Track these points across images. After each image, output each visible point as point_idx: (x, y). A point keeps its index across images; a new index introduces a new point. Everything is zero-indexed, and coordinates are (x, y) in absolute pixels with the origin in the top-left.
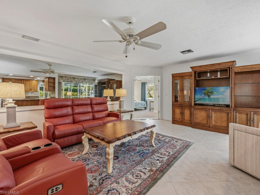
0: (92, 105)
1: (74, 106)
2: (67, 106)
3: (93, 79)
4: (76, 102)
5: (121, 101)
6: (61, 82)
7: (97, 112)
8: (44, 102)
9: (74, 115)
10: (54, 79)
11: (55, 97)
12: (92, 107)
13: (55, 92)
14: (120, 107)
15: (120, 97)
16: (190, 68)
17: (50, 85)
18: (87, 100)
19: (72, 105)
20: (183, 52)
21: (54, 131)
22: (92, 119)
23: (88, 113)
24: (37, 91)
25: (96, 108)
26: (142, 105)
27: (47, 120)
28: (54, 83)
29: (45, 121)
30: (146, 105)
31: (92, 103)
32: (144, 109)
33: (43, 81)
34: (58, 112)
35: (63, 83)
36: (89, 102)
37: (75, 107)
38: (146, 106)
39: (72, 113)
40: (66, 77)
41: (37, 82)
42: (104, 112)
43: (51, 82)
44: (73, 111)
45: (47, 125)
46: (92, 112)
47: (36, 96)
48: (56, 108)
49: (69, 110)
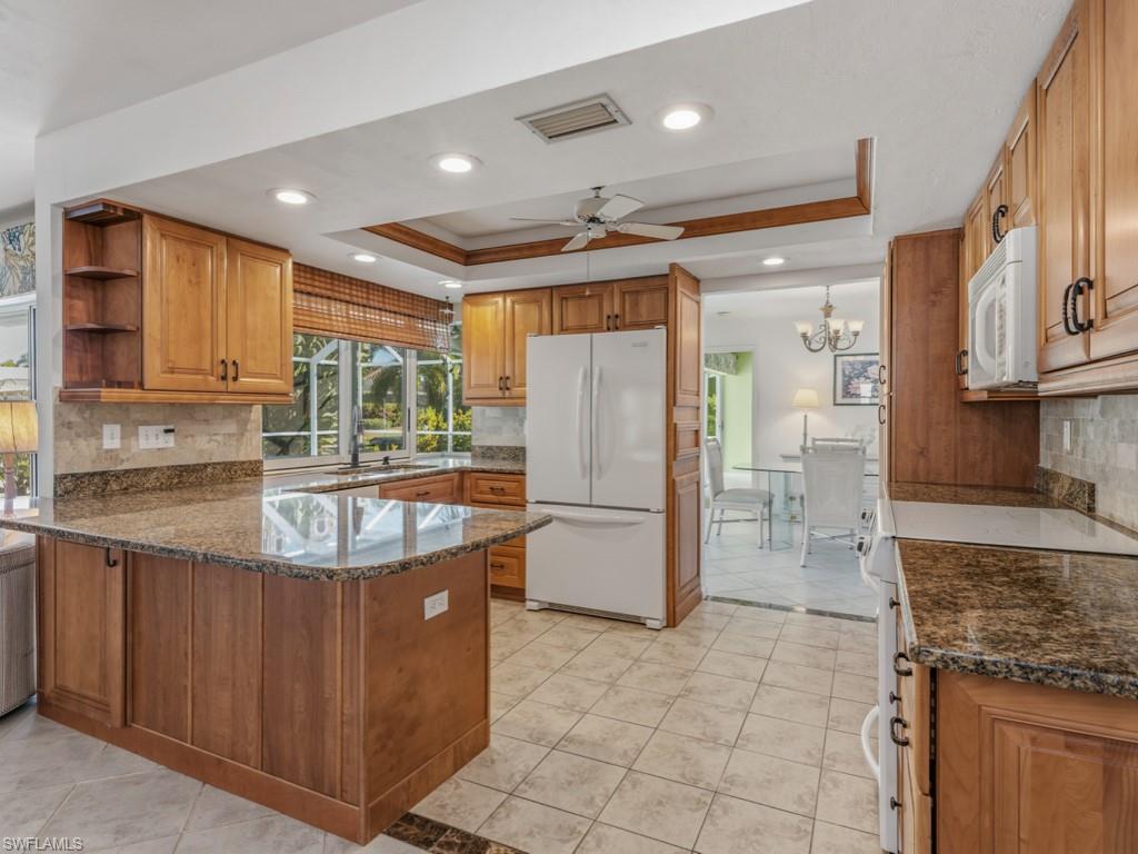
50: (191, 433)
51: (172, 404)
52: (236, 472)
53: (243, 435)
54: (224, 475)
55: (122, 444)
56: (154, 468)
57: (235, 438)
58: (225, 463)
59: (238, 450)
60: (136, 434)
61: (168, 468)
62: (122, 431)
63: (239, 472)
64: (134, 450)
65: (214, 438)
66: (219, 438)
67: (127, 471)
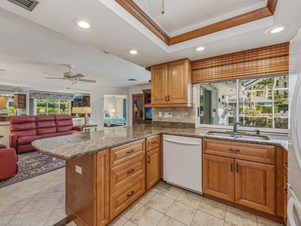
0: (56, 121)
1: (38, 121)
2: (31, 122)
3: (70, 96)
4: (40, 119)
5: (86, 117)
6: (33, 98)
7: (61, 126)
8: (10, 118)
9: (38, 129)
10: (25, 96)
11: (26, 115)
12: (56, 122)
13: (26, 109)
14: (85, 123)
15: (85, 114)
16: (142, 91)
17: (20, 102)
18: (51, 117)
19: (36, 121)
20: (129, 80)
21: (17, 139)
22: (56, 132)
23: (52, 127)
24: (5, 108)
25: (60, 123)
26: (121, 121)
27: (12, 132)
28: (25, 100)
29: (10, 133)
30: (125, 120)
31: (56, 119)
32: (123, 124)
33: (13, 97)
34: (22, 127)
35: (35, 100)
36: (53, 118)
37: (39, 123)
38: (125, 122)
39: (36, 128)
40: (39, 93)
41: (5, 98)
42: (68, 127)
43: (21, 99)
44: (36, 126)
45: (11, 135)
46: (56, 127)
47: (4, 114)
48: (20, 123)
49: (33, 125)
50: (176, 114)
51: (172, 107)
52: (186, 126)
53: (190, 116)
54: (183, 126)
55: (162, 116)
56: (167, 122)
57: (187, 116)
58: (183, 123)
59: (188, 120)
60: (164, 114)
61: (170, 122)
62: (162, 113)
63: (187, 126)
64: (164, 117)
65: (181, 116)
66: (183, 116)
67: (162, 122)
